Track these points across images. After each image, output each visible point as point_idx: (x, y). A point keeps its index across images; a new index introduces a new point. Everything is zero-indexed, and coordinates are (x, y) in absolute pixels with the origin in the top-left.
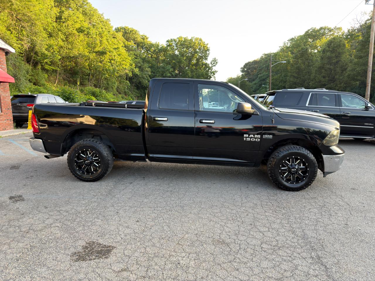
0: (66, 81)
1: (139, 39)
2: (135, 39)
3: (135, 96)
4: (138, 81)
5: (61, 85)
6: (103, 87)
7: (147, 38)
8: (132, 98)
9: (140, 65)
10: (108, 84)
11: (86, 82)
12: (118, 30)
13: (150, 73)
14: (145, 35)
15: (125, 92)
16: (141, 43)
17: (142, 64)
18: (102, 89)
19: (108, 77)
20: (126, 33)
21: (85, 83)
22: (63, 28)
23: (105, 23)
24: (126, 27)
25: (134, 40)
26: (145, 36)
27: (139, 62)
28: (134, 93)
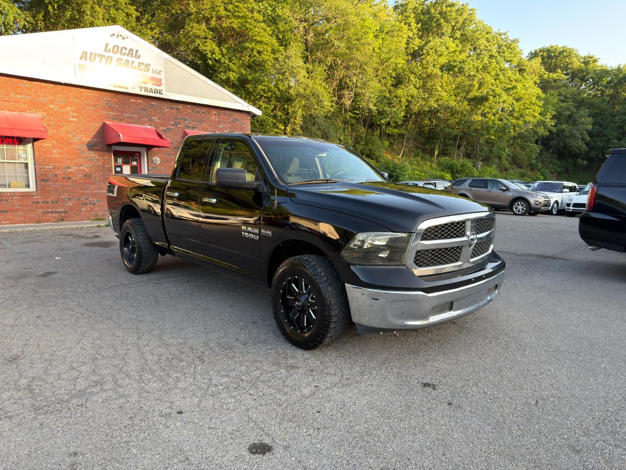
0: (420, 151)
1: (577, 64)
2: (567, 65)
3: (553, 171)
4: (562, 144)
5: (410, 156)
6: (480, 157)
7: (595, 61)
8: (543, 175)
9: (570, 113)
10: (491, 151)
11: (451, 149)
12: (534, 55)
13: (590, 127)
14: (591, 55)
15: (531, 165)
16: (582, 71)
17: (574, 110)
18: (478, 159)
19: (494, 140)
20: (549, 57)
21: (449, 152)
22: (417, 69)
23: (506, 47)
24: (551, 47)
25: (565, 68)
26: (592, 58)
27: (568, 109)
28: (551, 166)
